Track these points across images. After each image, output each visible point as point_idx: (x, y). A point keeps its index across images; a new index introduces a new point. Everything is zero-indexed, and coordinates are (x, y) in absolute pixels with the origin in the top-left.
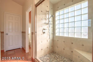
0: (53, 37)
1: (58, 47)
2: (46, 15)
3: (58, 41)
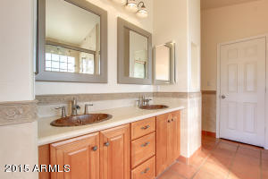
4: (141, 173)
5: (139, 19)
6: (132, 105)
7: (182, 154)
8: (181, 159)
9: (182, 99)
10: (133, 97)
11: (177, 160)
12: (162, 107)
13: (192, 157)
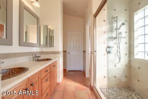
0: (130, 61)
1: (138, 81)
2: (112, 24)
3: (139, 68)
4: (46, 97)
5: (33, 6)
6: (29, 60)
7: (58, 82)
8: (58, 84)
9: (57, 55)
10: (29, 55)
11: (57, 85)
12: (48, 60)
13: (62, 82)
